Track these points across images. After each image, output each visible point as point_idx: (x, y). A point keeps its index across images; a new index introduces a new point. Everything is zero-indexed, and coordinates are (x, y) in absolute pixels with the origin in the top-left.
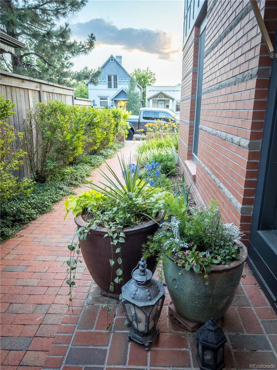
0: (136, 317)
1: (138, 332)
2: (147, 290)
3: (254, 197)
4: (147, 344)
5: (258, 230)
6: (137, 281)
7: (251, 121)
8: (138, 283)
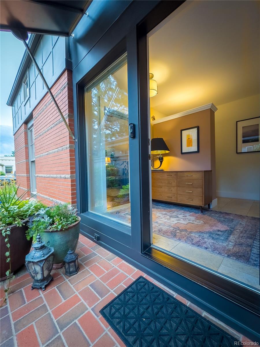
0: (35, 271)
1: (38, 280)
2: (42, 252)
3: (76, 200)
4: (43, 286)
5: (81, 213)
6: (35, 248)
7: (70, 166)
8: (36, 249)
